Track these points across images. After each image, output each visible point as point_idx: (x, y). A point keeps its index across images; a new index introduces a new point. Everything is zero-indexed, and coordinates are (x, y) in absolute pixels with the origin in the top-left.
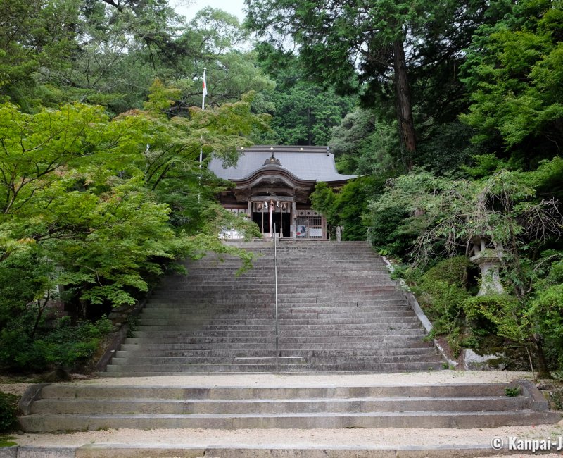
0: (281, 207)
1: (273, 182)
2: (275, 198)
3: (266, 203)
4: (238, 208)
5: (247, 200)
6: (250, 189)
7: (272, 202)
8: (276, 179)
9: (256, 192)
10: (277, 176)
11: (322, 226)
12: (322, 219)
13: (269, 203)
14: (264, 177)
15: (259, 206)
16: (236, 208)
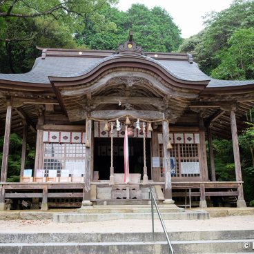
0: (143, 129)
1: (130, 84)
2: (134, 114)
3: (118, 123)
4: (72, 131)
5: (85, 116)
6: (89, 96)
7: (128, 121)
8: (136, 79)
9: (99, 103)
10: (139, 74)
11: (199, 158)
12: (199, 147)
13: (123, 121)
14: (115, 75)
15: (106, 127)
16: (67, 131)
